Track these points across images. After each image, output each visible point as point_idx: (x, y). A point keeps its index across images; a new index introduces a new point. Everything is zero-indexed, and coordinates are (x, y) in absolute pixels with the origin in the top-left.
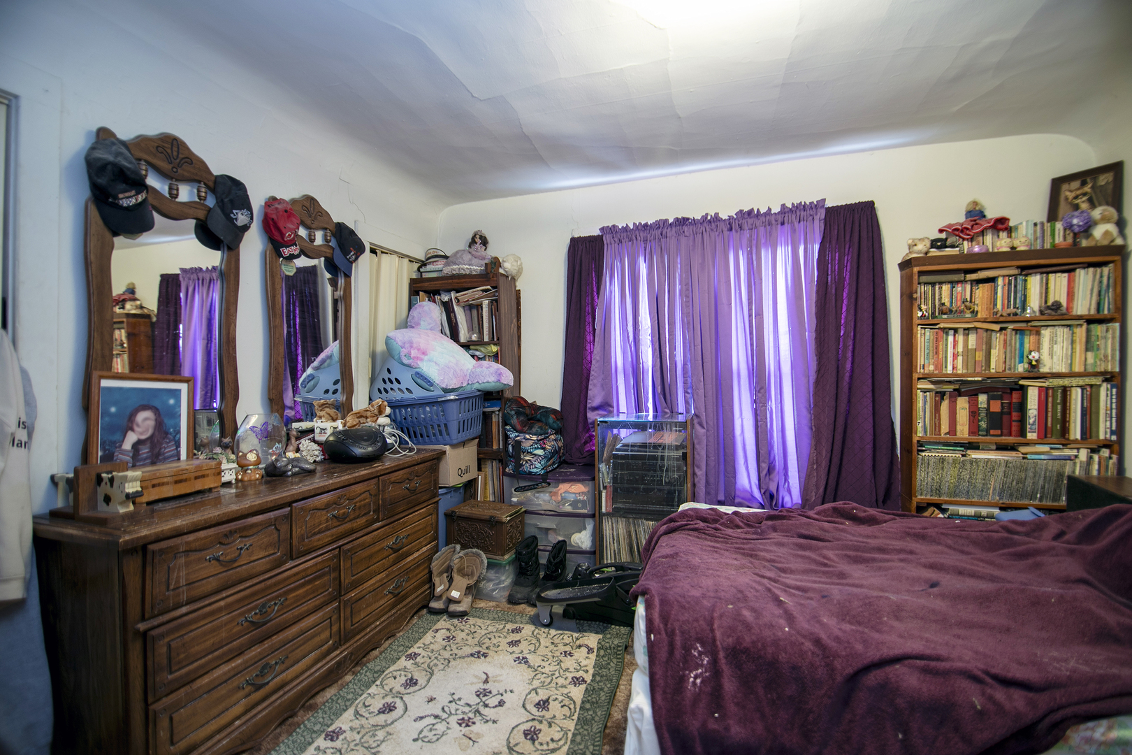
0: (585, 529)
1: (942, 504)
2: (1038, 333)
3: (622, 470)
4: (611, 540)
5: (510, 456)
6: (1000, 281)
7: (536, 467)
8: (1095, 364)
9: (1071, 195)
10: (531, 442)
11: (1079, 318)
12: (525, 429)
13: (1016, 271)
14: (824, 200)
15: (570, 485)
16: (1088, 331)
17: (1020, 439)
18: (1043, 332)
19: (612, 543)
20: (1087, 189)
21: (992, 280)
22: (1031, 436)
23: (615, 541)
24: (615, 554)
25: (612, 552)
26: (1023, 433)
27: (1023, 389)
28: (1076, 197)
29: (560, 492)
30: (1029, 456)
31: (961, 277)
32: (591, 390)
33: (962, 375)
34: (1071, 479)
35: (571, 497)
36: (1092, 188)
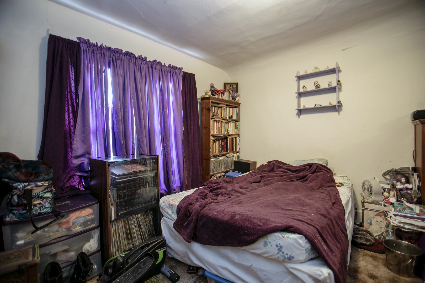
0: (93, 237)
1: (214, 175)
2: (228, 124)
3: (124, 189)
4: (115, 235)
5: (14, 206)
6: (223, 108)
7: (46, 208)
8: (237, 132)
9: (228, 88)
10: (43, 188)
11: (234, 120)
12: (31, 178)
13: (225, 106)
14: (182, 68)
15: (79, 212)
16: (236, 124)
17: (226, 153)
18: (229, 123)
19: (115, 237)
20: (231, 88)
21: (221, 107)
22: (228, 151)
23: (117, 235)
24: (117, 243)
25: (116, 243)
26: (227, 151)
27: (227, 138)
28: (229, 89)
29: (71, 219)
30: (228, 157)
31: (216, 105)
32: (75, 144)
33: (218, 135)
34: (235, 161)
35: (82, 220)
36: (232, 87)
